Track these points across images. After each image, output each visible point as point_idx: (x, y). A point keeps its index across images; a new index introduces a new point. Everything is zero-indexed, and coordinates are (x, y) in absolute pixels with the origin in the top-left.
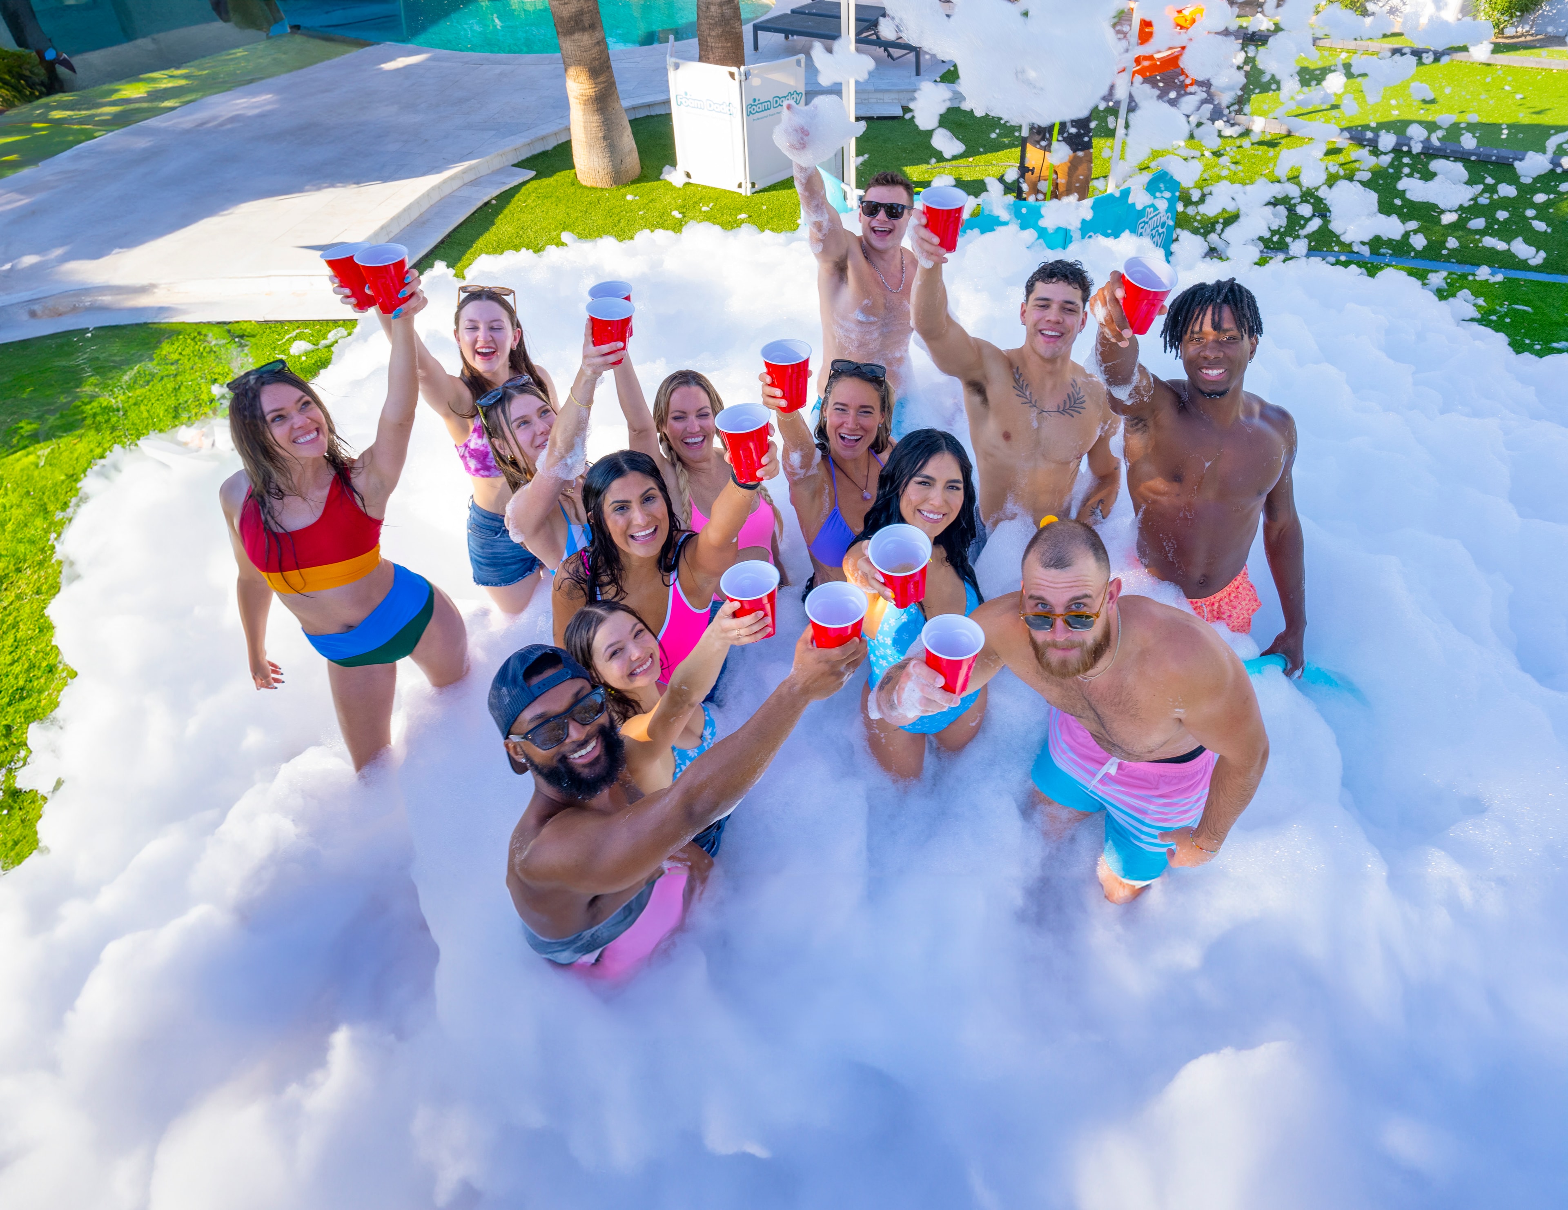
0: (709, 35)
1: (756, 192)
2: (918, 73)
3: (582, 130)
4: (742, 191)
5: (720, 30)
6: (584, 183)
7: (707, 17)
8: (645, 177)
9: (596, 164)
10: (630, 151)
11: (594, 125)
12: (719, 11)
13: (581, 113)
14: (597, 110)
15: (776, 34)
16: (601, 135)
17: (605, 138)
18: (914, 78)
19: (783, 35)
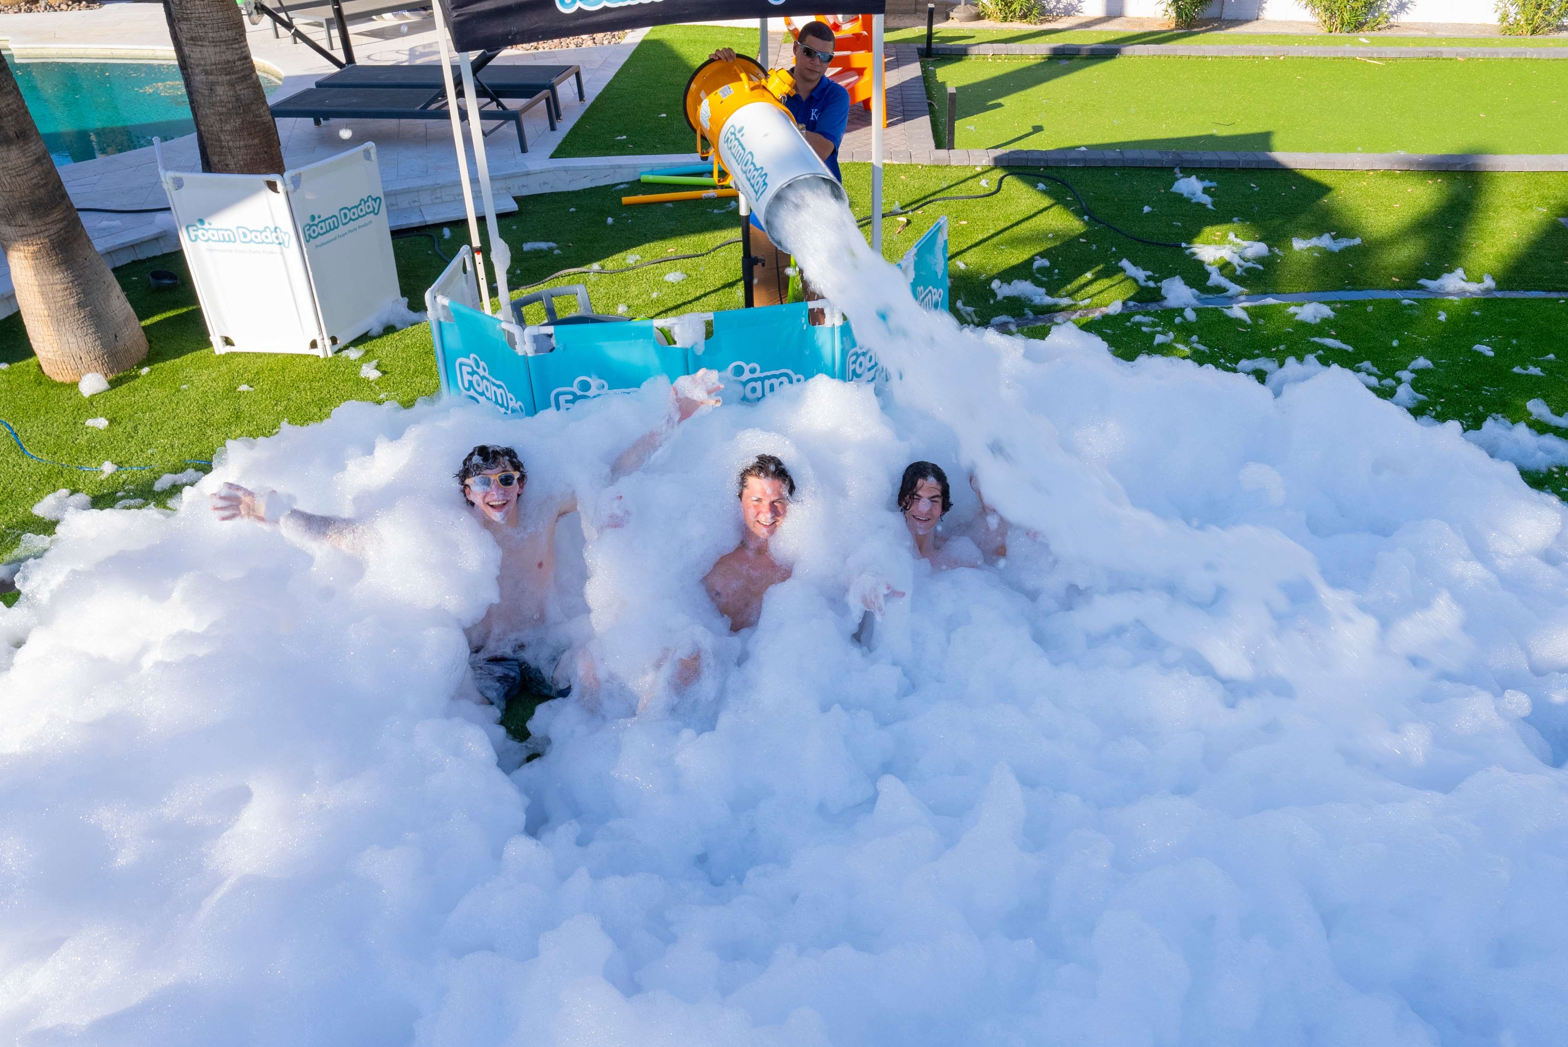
0: (222, 131)
1: (340, 350)
2: (524, 150)
3: (39, 298)
4: (318, 352)
5: (239, 121)
6: (59, 379)
7: (214, 104)
8: (158, 354)
9: (74, 347)
10: (127, 319)
11: (58, 287)
12: (231, 93)
13: (31, 273)
14: (59, 265)
15: (299, 119)
16: (72, 301)
17: (80, 305)
18: (520, 157)
19: (312, 119)
